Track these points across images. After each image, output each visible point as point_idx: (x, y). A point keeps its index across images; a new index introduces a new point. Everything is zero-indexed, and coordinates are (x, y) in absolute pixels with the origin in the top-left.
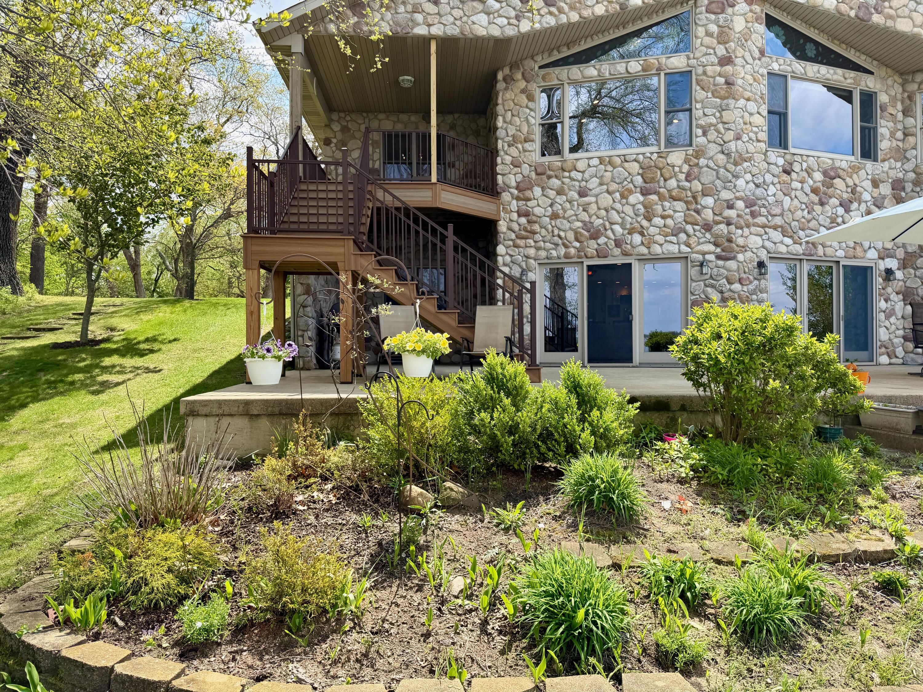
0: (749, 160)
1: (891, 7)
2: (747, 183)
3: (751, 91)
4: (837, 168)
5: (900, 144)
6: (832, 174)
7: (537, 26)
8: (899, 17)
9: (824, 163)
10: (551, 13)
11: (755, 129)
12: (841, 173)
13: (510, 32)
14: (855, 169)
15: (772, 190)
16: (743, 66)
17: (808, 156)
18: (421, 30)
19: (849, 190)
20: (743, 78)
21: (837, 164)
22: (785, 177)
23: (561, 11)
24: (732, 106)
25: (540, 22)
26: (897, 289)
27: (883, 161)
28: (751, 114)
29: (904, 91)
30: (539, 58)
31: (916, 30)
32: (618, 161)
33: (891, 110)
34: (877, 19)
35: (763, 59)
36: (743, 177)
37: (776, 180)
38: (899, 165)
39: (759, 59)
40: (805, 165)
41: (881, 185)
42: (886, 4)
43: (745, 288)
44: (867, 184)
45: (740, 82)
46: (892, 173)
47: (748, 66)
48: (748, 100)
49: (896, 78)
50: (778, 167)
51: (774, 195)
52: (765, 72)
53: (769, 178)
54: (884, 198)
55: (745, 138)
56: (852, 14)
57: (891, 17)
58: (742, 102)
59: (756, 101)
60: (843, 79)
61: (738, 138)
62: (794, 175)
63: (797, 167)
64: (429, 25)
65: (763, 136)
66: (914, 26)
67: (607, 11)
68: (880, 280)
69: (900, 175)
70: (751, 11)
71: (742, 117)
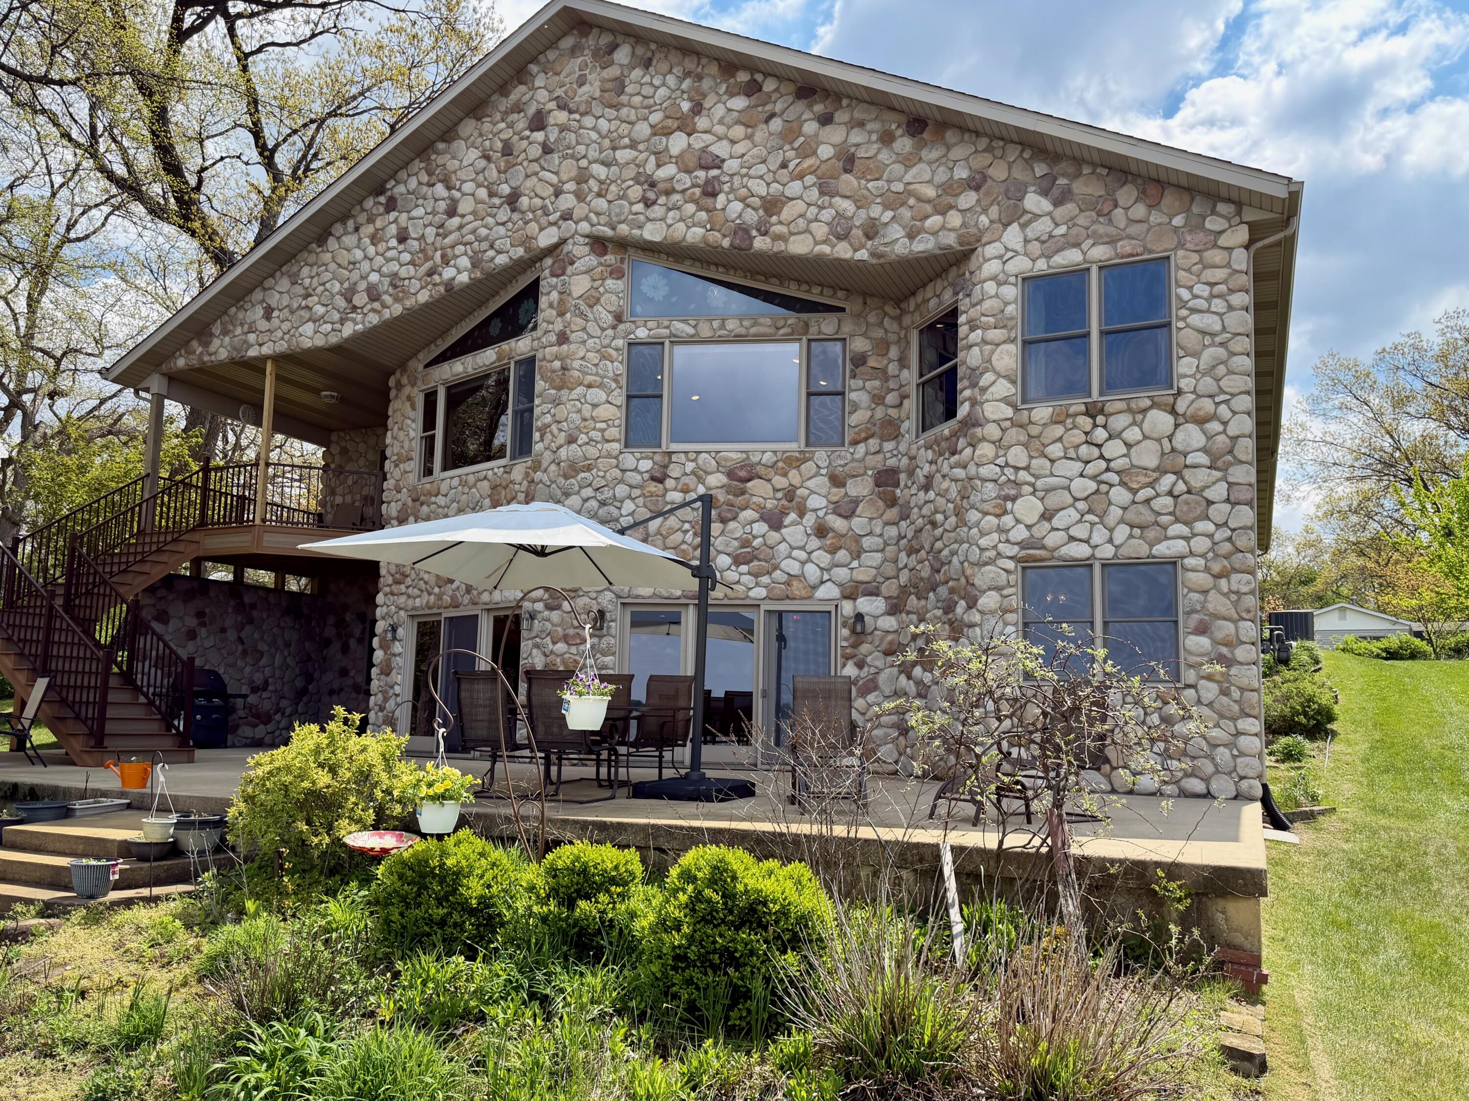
0: (589, 469)
1: (780, 223)
2: (585, 500)
3: (597, 374)
4: (752, 466)
5: (893, 412)
6: (743, 474)
7: (359, 327)
8: (792, 234)
9: (726, 459)
10: (373, 310)
11: (604, 425)
12: (760, 469)
13: (334, 340)
14: (794, 462)
15: (628, 506)
16: (584, 342)
17: (698, 453)
18: (253, 353)
19: (779, 495)
20: (583, 358)
21: (755, 459)
22: (653, 487)
23: (384, 306)
24: (564, 399)
25: (363, 323)
26: (883, 647)
27: (855, 443)
28: (595, 406)
29: (901, 327)
30: (421, 356)
31: (818, 248)
32: (471, 479)
33: (872, 362)
34: (760, 243)
35: (622, 327)
36: (578, 493)
37: (636, 492)
38: (889, 446)
39: (614, 327)
40: (690, 466)
41: (849, 482)
42: (774, 219)
43: (573, 650)
44: (820, 483)
45: (576, 364)
46: (871, 460)
47: (591, 341)
48: (589, 386)
49: (887, 309)
50: (641, 473)
51: (632, 514)
52: (620, 343)
53: (621, 490)
54: (856, 502)
55: (583, 438)
56: (726, 243)
57: (778, 237)
58: (580, 390)
59: (601, 386)
60: (772, 331)
61: (571, 440)
62: (670, 483)
63: (674, 471)
64: (260, 345)
65: (613, 432)
66: (816, 243)
67: (431, 296)
68: (845, 632)
69: (892, 462)
70: (601, 264)
71: (579, 411)
